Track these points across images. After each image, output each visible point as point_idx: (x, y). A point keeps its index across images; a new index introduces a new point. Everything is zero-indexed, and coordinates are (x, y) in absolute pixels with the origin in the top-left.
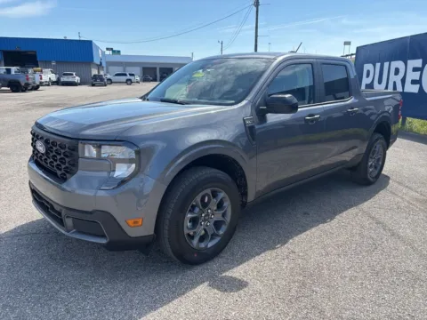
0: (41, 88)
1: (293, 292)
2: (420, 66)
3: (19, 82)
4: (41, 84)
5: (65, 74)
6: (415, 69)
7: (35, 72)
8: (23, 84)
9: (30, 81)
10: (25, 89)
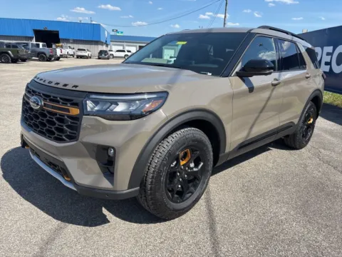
0: (61, 59)
2: (331, 51)
3: (45, 54)
4: (62, 56)
6: (328, 54)
7: (57, 47)
8: (48, 56)
9: (54, 54)
10: (49, 60)
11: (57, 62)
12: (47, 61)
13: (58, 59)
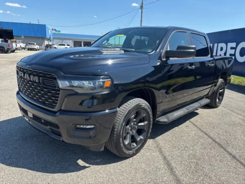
0: (16, 51)
1: (193, 168)
2: (235, 46)
3: (3, 48)
4: (17, 49)
5: (29, 44)
6: (232, 48)
7: (12, 42)
8: (6, 49)
9: (10, 47)
10: (6, 52)
11: (12, 54)
12: (5, 53)
13: (13, 51)
